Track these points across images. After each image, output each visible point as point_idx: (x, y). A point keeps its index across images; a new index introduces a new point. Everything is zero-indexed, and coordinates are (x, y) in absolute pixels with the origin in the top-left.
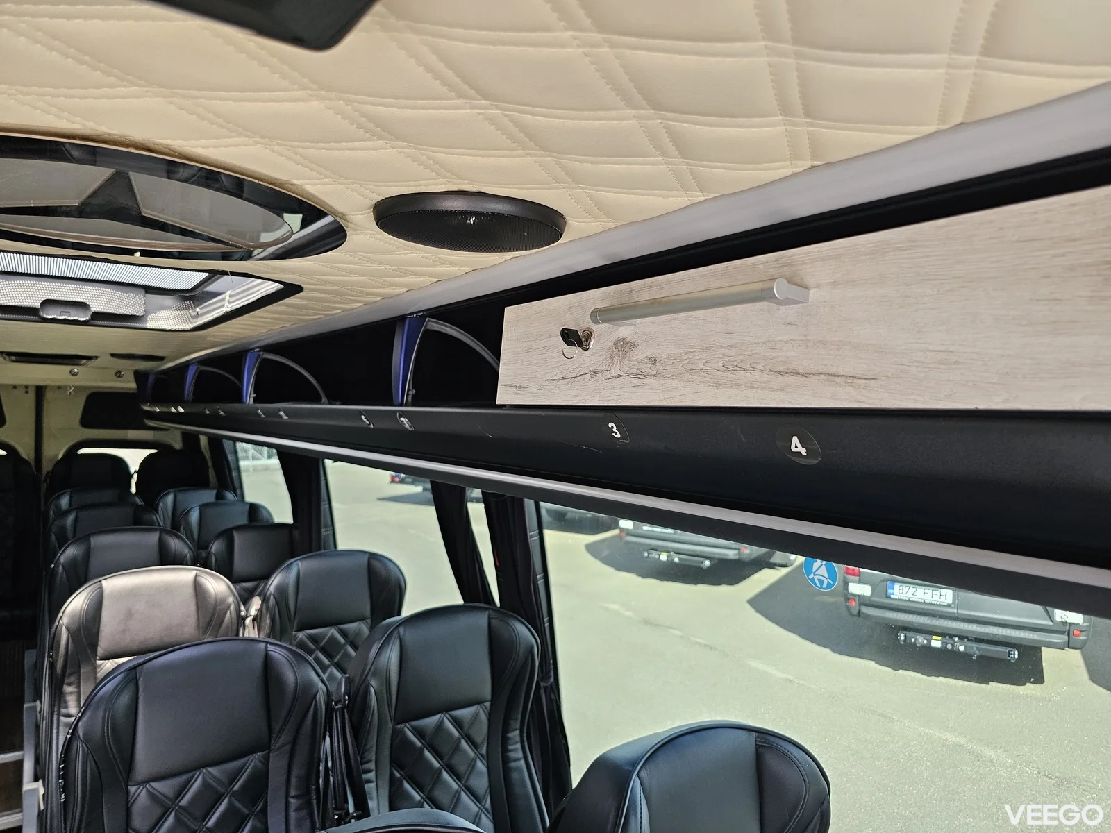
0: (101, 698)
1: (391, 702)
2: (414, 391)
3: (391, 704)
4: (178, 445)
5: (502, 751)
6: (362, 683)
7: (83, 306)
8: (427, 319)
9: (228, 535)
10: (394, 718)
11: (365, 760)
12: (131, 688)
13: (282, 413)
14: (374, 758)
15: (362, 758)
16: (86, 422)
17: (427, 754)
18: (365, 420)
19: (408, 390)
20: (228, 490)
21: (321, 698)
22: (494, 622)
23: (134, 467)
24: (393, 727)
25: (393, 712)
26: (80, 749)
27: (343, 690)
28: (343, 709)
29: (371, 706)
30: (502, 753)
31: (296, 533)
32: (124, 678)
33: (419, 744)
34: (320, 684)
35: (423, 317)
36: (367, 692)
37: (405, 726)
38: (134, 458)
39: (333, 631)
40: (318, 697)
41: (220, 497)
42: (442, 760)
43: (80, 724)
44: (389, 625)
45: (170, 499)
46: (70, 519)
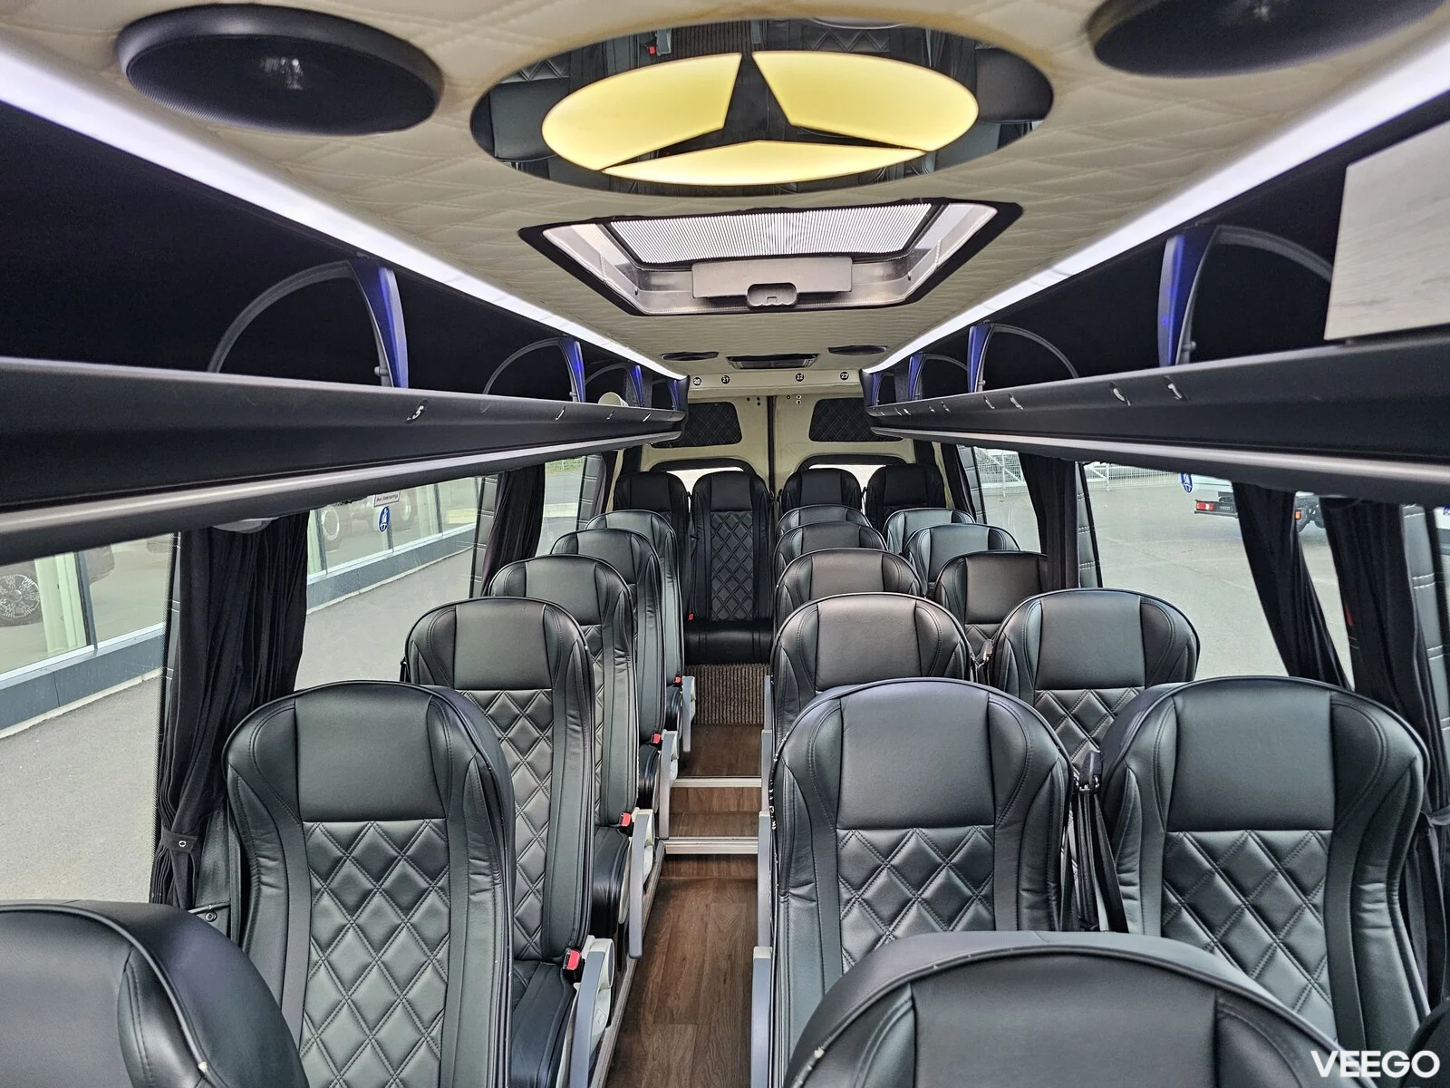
0: (805, 726)
1: (1162, 799)
2: (1194, 344)
3: (1163, 803)
4: (910, 458)
5: (1352, 908)
6: (1117, 766)
7: (788, 287)
8: (1218, 226)
9: (960, 563)
10: (1168, 822)
11: (1123, 867)
12: (835, 719)
13: (1013, 400)
14: (1138, 866)
15: (1118, 865)
16: (815, 435)
17: (1220, 881)
18: (1118, 395)
19: (1183, 343)
20: (964, 510)
21: (1059, 772)
22: (1339, 710)
23: (863, 484)
24: (1166, 835)
25: (1167, 813)
26: (787, 777)
27: (1091, 770)
28: (1092, 793)
29: (1130, 795)
30: (1351, 912)
31: (1045, 567)
32: (829, 706)
33: (1207, 865)
34: (1058, 755)
35: (1213, 224)
36: (1125, 774)
37: (1185, 835)
38: (863, 474)
39: (1091, 696)
40: (1054, 770)
41: (955, 519)
42: (1244, 895)
43: (785, 748)
44: (1160, 693)
45: (900, 520)
46: (797, 538)
